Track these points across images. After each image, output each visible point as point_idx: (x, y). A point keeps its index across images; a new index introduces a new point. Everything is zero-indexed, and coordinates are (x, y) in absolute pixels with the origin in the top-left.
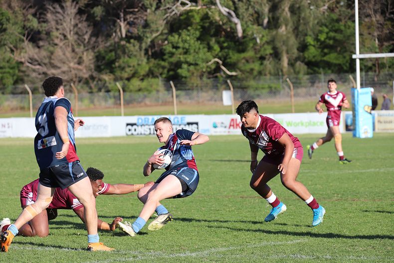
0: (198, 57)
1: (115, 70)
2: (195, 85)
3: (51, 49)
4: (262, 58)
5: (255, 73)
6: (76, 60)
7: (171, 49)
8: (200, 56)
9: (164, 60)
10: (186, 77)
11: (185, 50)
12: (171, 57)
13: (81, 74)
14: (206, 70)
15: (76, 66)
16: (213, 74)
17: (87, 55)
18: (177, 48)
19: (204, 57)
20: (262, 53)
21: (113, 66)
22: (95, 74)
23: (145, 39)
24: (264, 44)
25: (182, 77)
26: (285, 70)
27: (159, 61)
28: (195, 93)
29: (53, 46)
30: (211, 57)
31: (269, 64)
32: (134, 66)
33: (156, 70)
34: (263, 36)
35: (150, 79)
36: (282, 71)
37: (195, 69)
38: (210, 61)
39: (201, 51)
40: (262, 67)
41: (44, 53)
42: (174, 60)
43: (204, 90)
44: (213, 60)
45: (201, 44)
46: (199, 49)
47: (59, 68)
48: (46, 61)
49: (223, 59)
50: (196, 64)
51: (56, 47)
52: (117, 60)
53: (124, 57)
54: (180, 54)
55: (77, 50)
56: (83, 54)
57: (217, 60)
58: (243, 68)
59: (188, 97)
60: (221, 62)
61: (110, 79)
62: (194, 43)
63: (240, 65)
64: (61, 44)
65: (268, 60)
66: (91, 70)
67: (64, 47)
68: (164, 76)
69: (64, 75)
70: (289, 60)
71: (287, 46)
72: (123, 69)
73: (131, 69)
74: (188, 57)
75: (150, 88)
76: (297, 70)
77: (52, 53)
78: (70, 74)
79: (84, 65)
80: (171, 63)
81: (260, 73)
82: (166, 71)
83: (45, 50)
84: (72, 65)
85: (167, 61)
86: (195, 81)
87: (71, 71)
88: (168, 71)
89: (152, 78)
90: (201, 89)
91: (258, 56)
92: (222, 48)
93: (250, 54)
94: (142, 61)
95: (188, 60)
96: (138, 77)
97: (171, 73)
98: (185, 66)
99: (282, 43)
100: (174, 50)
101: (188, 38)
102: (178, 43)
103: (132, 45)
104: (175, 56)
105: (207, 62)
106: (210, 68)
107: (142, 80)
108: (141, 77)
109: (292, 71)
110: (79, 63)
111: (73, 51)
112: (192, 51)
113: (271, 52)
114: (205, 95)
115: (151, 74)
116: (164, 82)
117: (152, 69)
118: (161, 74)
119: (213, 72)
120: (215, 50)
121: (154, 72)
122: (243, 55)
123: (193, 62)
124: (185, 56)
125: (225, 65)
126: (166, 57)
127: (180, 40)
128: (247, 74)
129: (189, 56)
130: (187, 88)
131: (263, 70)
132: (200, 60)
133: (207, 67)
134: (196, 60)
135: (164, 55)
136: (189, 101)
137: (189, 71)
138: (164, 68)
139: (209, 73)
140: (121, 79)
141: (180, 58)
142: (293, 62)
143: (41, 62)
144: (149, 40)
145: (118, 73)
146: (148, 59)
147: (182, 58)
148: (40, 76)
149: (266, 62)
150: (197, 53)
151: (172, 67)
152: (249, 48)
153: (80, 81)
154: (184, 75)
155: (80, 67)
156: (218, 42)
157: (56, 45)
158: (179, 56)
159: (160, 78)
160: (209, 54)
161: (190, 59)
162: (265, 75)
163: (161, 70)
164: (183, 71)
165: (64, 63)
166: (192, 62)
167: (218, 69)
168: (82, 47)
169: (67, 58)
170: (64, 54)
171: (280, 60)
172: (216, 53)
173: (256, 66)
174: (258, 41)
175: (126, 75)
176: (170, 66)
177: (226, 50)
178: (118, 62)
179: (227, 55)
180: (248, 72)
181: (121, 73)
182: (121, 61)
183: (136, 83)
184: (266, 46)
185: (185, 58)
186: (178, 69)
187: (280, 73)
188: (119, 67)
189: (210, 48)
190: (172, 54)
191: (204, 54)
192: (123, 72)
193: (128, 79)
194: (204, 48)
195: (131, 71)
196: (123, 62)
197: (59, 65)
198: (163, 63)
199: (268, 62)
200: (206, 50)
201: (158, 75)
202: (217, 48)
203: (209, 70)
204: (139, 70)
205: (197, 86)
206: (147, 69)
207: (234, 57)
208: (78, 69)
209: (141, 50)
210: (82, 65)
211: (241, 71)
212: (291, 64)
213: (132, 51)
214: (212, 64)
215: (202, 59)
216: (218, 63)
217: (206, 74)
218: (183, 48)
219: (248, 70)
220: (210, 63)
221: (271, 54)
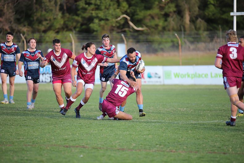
0: (109, 13)
1: (33, 23)
4: (166, 16)
5: (160, 28)
7: (84, 5)
8: (110, 12)
9: (77, 15)
10: (97, 31)
11: (97, 7)
12: (84, 12)
14: (116, 25)
17: (7, 8)
18: (89, 4)
19: (114, 13)
20: (166, 10)
21: (32, 19)
22: (14, 26)
24: (168, 2)
25: (94, 31)
26: (187, 26)
27: (73, 15)
30: (120, 13)
31: (172, 21)
32: (50, 20)
33: (70, 23)
35: (64, 32)
36: (184, 27)
37: (106, 24)
38: (119, 17)
39: (111, 7)
40: (166, 23)
42: (86, 15)
44: (122, 16)
45: (111, 1)
46: (110, 5)
49: (131, 15)
50: (107, 20)
52: (35, 14)
53: (42, 11)
54: (93, 10)
56: (4, 8)
57: (125, 16)
58: (149, 24)
60: (128, 18)
61: (28, 31)
63: (147, 21)
65: (172, 17)
66: (11, 22)
68: (77, 29)
70: (191, 17)
71: (189, 4)
72: (40, 22)
73: (47, 22)
75: (64, 40)
76: (198, 26)
79: (4, 17)
80: (84, 18)
81: (164, 29)
82: (79, 25)
85: (80, 16)
88: (82, 25)
89: (67, 31)
91: (163, 13)
92: (130, 5)
93: (155, 11)
94: (57, 15)
95: (100, 15)
96: (54, 30)
97: (84, 27)
98: (96, 21)
99: (185, 2)
100: (87, 6)
104: (88, 11)
105: (117, 18)
106: (119, 23)
107: (58, 32)
108: (57, 30)
109: (193, 27)
112: (103, 7)
113: (175, 9)
115: (66, 28)
116: (77, 35)
117: (67, 22)
118: (75, 28)
119: (121, 27)
120: (124, 7)
121: (68, 26)
122: (149, 12)
123: (104, 18)
124: (97, 12)
125: (132, 21)
126: (79, 12)
128: (153, 30)
129: (100, 12)
131: (167, 26)
132: (110, 16)
133: (117, 22)
134: (106, 16)
135: (78, 10)
137: (100, 26)
138: (77, 22)
139: (118, 27)
140: (39, 31)
141: (92, 13)
142: (194, 19)
145: (36, 26)
146: (63, 13)
147: (94, 13)
149: (170, 19)
150: (108, 9)
151: (85, 22)
152: (155, 6)
154: (95, 29)
158: (91, 12)
159: (74, 32)
160: (118, 10)
161: (101, 14)
162: (169, 30)
163: (74, 24)
164: (94, 26)
167: (126, 24)
171: (182, 17)
172: (125, 9)
173: (161, 23)
175: (42, 28)
176: (83, 21)
177: (134, 8)
178: (36, 15)
179: (135, 12)
180: (153, 28)
181: (38, 26)
182: (38, 14)
183: (51, 35)
184: (170, 5)
185: (97, 14)
186: (90, 24)
187: (183, 29)
188: (37, 19)
189: (119, 5)
190: (85, 10)
191: (115, 10)
192: (40, 25)
193: (45, 32)
194: (114, 4)
195: (48, 24)
196: (41, 16)
198: (76, 18)
199: (172, 19)
200: (116, 6)
201: (72, 28)
202: (125, 5)
203: (118, 25)
204: (55, 24)
206: (62, 22)
207: (141, 14)
209: (56, 5)
210: (2, 18)
211: (147, 26)
212: (192, 21)
213: (48, 6)
214: (120, 20)
215: (112, 15)
216: (126, 19)
217: (115, 29)
218: (95, 5)
219: (154, 26)
220: (119, 19)
221: (175, 12)
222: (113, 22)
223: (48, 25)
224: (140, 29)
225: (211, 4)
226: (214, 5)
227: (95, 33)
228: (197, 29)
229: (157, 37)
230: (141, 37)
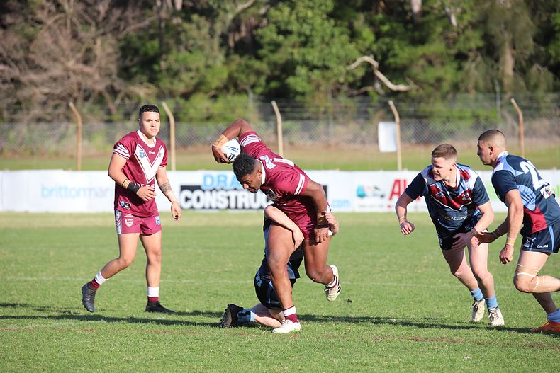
0: (330, 53)
1: (159, 76)
2: (322, 109)
3: (30, 30)
4: (461, 57)
5: (446, 86)
6: (79, 55)
7: (274, 36)
8: (334, 50)
9: (259, 58)
10: (303, 94)
11: (303, 39)
12: (273, 52)
13: (89, 83)
14: (346, 80)
15: (81, 66)
16: (360, 88)
17: (102, 45)
18: (286, 33)
19: (342, 53)
20: (461, 46)
21: (156, 67)
22: (118, 84)
23: (222, 13)
24: (466, 28)
25: (297, 93)
26: (507, 81)
27: (250, 59)
28: (321, 126)
29: (33, 26)
30: (356, 52)
31: (475, 70)
32: (198, 70)
33: (243, 77)
34: (464, 12)
35: (229, 97)
36: (501, 83)
37: (323, 77)
38: (354, 61)
39: (336, 40)
40: (460, 75)
41: (13, 39)
42: (280, 57)
43: (341, 120)
44: (360, 60)
45: (336, 26)
46: (333, 36)
47: (45, 70)
48: (19, 55)
49: (379, 57)
50: (326, 68)
51: (39, 27)
52: (164, 56)
53: (179, 51)
54: (293, 46)
55: (82, 34)
56: (95, 43)
57: (369, 59)
58: (421, 77)
59: (307, 135)
60: (375, 64)
61: (148, 95)
62: (322, 25)
63: (415, 70)
64: (50, 22)
65: (473, 61)
66: (109, 75)
67: (55, 27)
68: (259, 90)
69: (54, 85)
70: (517, 62)
71: (513, 32)
72: (175, 74)
73: (191, 74)
74: (309, 53)
76: (532, 82)
77: (31, 39)
78: (66, 82)
79: (95, 65)
80: (274, 65)
81: (456, 87)
82: (262, 80)
83: (16, 32)
84: (71, 64)
85: (266, 60)
86: (322, 101)
87: (69, 77)
88: (268, 80)
89: (234, 94)
90: (335, 119)
91: (453, 51)
92: (378, 35)
93: (435, 47)
94: (215, 58)
95: (309, 58)
96: (206, 93)
97: (274, 84)
98: (302, 71)
99: (503, 26)
100: (281, 38)
101: (310, 14)
102: (288, 23)
103: (194, 26)
104: (282, 50)
105: (348, 64)
106: (354, 75)
107: (215, 97)
108: (213, 93)
109: (522, 83)
110: (86, 62)
111: (75, 36)
112: (317, 40)
113: (481, 43)
114: (341, 131)
115: (232, 85)
116: (259, 103)
117: (236, 75)
118: (253, 87)
119: (359, 84)
120: (364, 39)
121: (239, 82)
122: (420, 50)
123: (320, 64)
124: (303, 50)
125: (383, 69)
126: (263, 52)
127: (294, 17)
128: (430, 90)
129: (311, 50)
130: (306, 115)
131: (463, 81)
132: (335, 59)
133: (348, 73)
134: (324, 60)
135: (260, 46)
136: (310, 143)
137: (309, 81)
138: (258, 73)
139: (351, 85)
140: (172, 95)
141: (292, 54)
142: (524, 64)
143: (9, 57)
144: (230, 16)
145: (165, 83)
146: (227, 55)
147: (297, 54)
148: (6, 87)
149: (469, 65)
150: (328, 44)
151: (277, 73)
152: (435, 36)
153: (86, 99)
154: (299, 89)
155: (87, 69)
156: (371, 23)
157: (40, 22)
158: (290, 50)
159: (251, 95)
160: (352, 47)
161: (313, 56)
162: (467, 91)
163: (253, 79)
164: (298, 82)
165: (55, 60)
166: (316, 62)
167: (369, 78)
168: (93, 29)
169: (63, 50)
170: (56, 42)
171: (497, 60)
172: (367, 44)
173: (448, 73)
174: (454, 21)
175: (181, 88)
176: (272, 71)
177: (387, 40)
178: (166, 60)
179: (388, 50)
180: (431, 85)
181: (172, 83)
182: (172, 58)
183: (201, 103)
184: (469, 33)
185: (304, 55)
186: (288, 76)
187: (498, 89)
188: (168, 70)
189: (354, 35)
190: (276, 46)
191: (343, 45)
192: (176, 82)
193: (186, 96)
194: (342, 33)
195: (192, 78)
196: (176, 61)
197: (44, 64)
198: (257, 64)
199: (473, 65)
200: (345, 38)
201: (247, 88)
202: (368, 33)
203: (351, 79)
204: (209, 78)
205: (325, 113)
206: (225, 75)
207: (403, 53)
208: (82, 73)
209: (212, 36)
210: (91, 66)
211: (416, 82)
212: (520, 70)
213: (194, 39)
214: (357, 67)
215: (338, 58)
216: (370, 65)
217: (345, 88)
218: (300, 34)
219: (432, 81)
220: (353, 66)
221: (479, 49)
222: (340, 72)
223: (194, 82)
227: (298, 98)
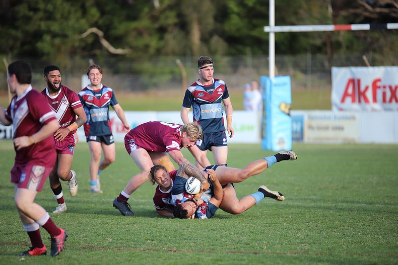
0: (68, 26)
4: (162, 31)
5: (152, 51)
7: (27, 12)
8: (71, 23)
9: (16, 28)
10: (48, 54)
11: (48, 14)
12: (26, 23)
14: (79, 45)
16: (90, 50)
18: (35, 10)
19: (76, 26)
20: (162, 22)
24: (165, 9)
25: (43, 54)
26: (195, 48)
27: (9, 28)
30: (87, 25)
31: (172, 40)
36: (191, 50)
37: (63, 43)
38: (85, 31)
39: (72, 15)
40: (162, 43)
42: (31, 28)
44: (89, 31)
45: (71, 6)
46: (70, 12)
49: (104, 29)
50: (65, 36)
54: (41, 19)
57: (94, 30)
58: (134, 44)
60: (100, 33)
62: (62, 5)
63: (131, 39)
65: (172, 33)
68: (16, 51)
70: (202, 34)
71: (199, 12)
74: (52, 25)
76: (213, 48)
80: (26, 33)
81: (159, 52)
82: (18, 44)
85: (20, 29)
86: (64, 60)
88: (23, 44)
91: (157, 26)
92: (103, 13)
93: (144, 23)
95: (53, 28)
97: (26, 47)
98: (47, 38)
99: (192, 8)
100: (31, 14)
102: (37, 3)
104: (33, 22)
105: (81, 33)
106: (85, 42)
109: (206, 49)
112: (58, 16)
113: (176, 21)
118: (12, 49)
119: (89, 48)
120: (93, 16)
122: (134, 25)
123: (61, 33)
124: (49, 23)
125: (107, 37)
126: (18, 23)
128: (140, 53)
129: (53, 23)
131: (163, 47)
132: (71, 30)
133: (82, 40)
134: (63, 30)
135: (16, 20)
137: (53, 45)
138: (15, 39)
139: (84, 49)
141: (40, 26)
142: (207, 36)
147: (43, 25)
149: (168, 37)
150: (66, 18)
151: (28, 39)
152: (143, 14)
154: (46, 51)
156: (98, 4)
158: (38, 22)
159: (10, 55)
160: (83, 21)
161: (55, 27)
162: (167, 54)
163: (11, 42)
164: (45, 45)
166: (58, 31)
167: (96, 43)
171: (188, 33)
172: (95, 19)
173: (154, 42)
174: (156, 4)
176: (25, 37)
177: (109, 17)
179: (110, 24)
180: (141, 50)
184: (169, 13)
185: (48, 26)
187: (188, 53)
189: (84, 11)
190: (28, 19)
191: (78, 20)
194: (76, 11)
198: (13, 32)
199: (171, 37)
200: (79, 14)
201: (7, 49)
202: (94, 12)
203: (83, 44)
207: (121, 28)
211: (131, 47)
212: (205, 40)
214: (87, 36)
215: (74, 29)
216: (97, 35)
217: (79, 51)
218: (46, 11)
219: (142, 47)
220: (85, 35)
221: (176, 25)
222: (75, 39)
224: (119, 51)
225: (233, 12)
226: (238, 14)
227: (45, 58)
228: (212, 53)
229: (147, 66)
230: (122, 65)
